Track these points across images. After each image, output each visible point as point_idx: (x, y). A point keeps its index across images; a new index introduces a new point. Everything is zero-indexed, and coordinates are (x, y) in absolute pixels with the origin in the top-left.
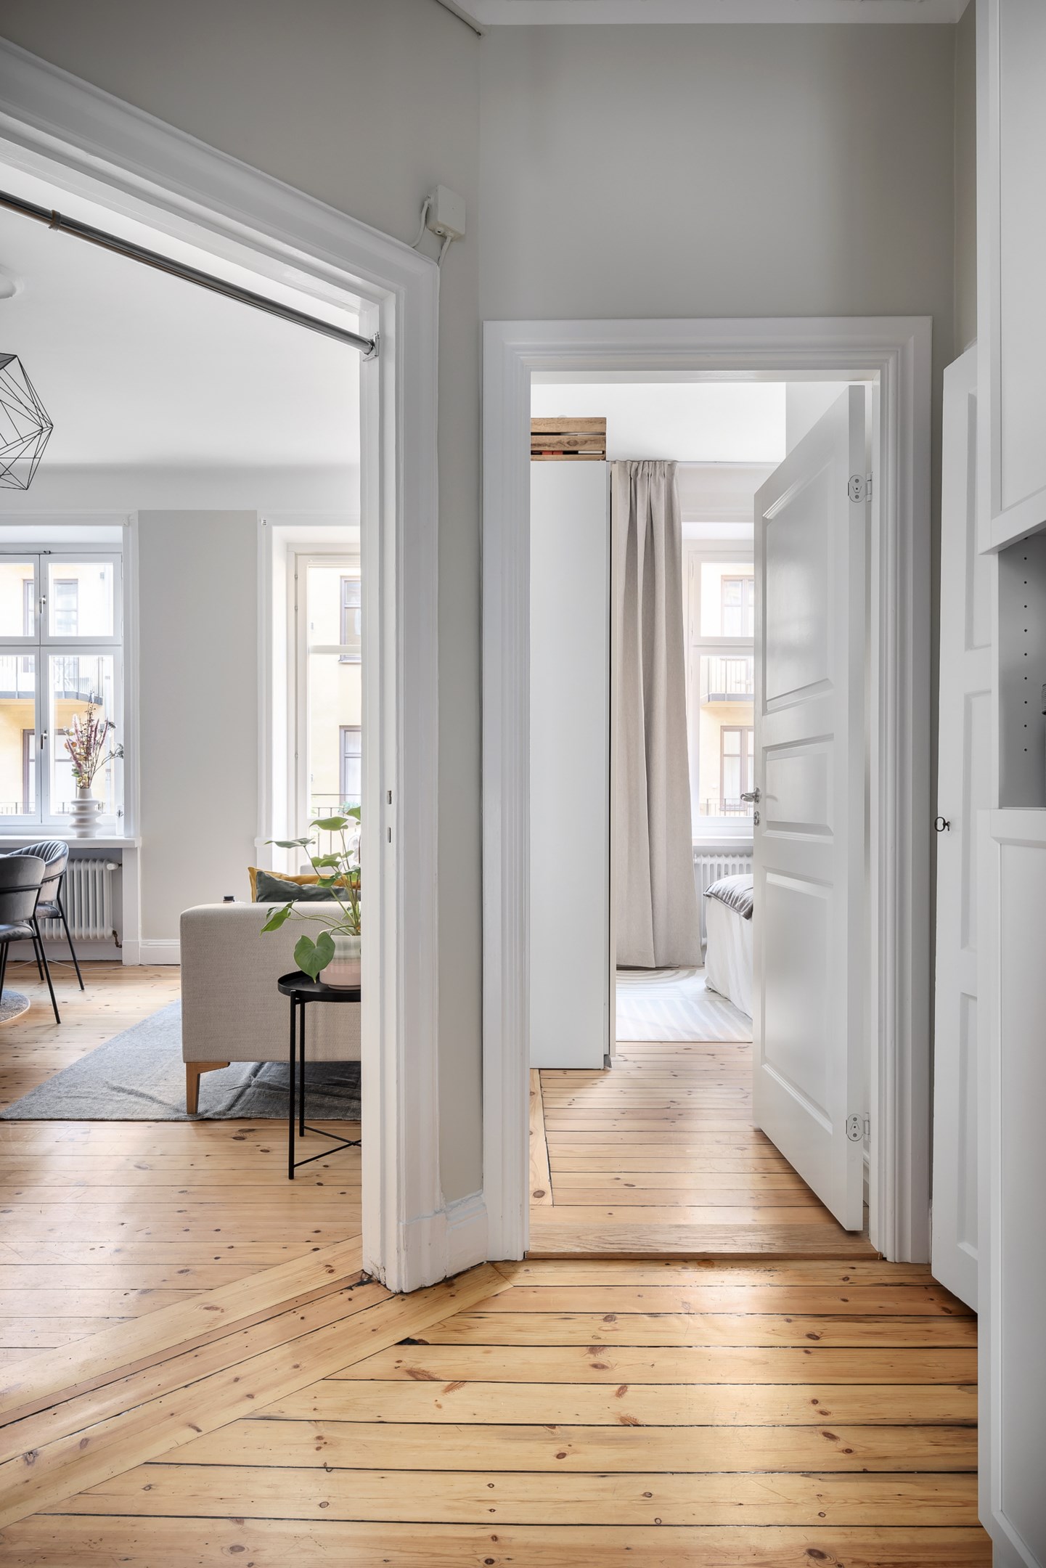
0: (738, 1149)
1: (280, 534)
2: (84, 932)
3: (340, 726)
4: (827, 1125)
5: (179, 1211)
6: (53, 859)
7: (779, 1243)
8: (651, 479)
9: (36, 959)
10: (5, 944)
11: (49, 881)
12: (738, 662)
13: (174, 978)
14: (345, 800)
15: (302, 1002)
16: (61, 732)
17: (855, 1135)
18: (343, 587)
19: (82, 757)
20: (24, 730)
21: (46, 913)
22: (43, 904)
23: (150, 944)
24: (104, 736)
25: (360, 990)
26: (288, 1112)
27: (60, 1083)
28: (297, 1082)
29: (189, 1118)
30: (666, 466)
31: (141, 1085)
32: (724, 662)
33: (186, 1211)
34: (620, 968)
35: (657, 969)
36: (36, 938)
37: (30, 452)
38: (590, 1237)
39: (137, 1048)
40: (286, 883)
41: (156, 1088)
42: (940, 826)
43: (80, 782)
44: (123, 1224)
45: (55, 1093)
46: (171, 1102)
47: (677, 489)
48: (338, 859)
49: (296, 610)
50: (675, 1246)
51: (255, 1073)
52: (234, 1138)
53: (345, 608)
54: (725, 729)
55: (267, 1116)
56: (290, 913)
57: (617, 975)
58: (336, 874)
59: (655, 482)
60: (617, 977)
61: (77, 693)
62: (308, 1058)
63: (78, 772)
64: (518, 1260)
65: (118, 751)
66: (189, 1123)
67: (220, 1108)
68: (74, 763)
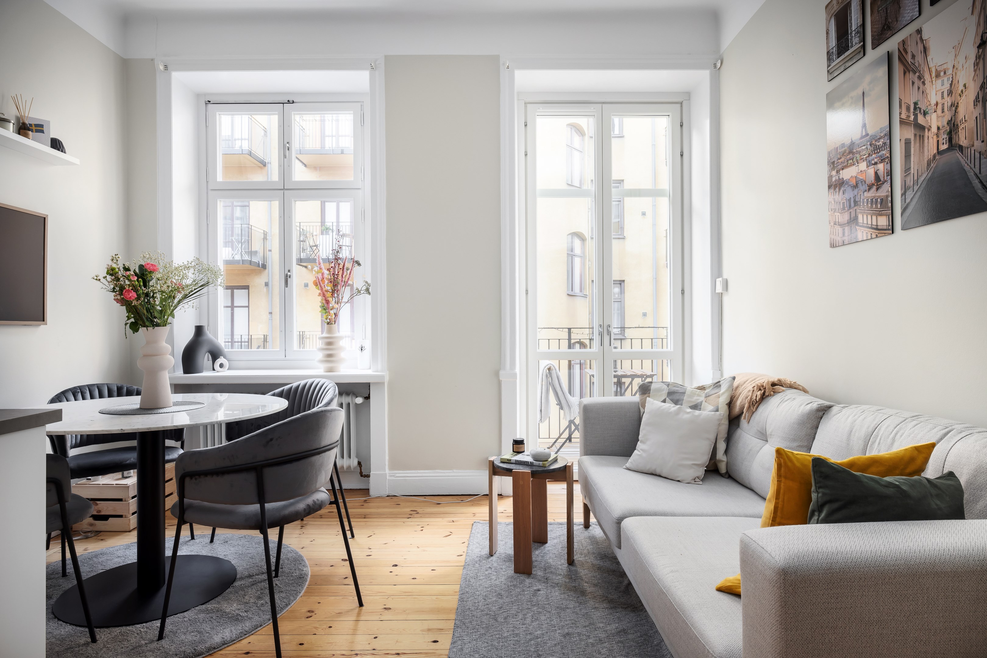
1: (522, 78)
19: (330, 294)
23: (397, 475)
24: (350, 274)
43: (326, 318)
49: (526, 155)
63: (326, 307)
65: (364, 288)
68: (321, 298)
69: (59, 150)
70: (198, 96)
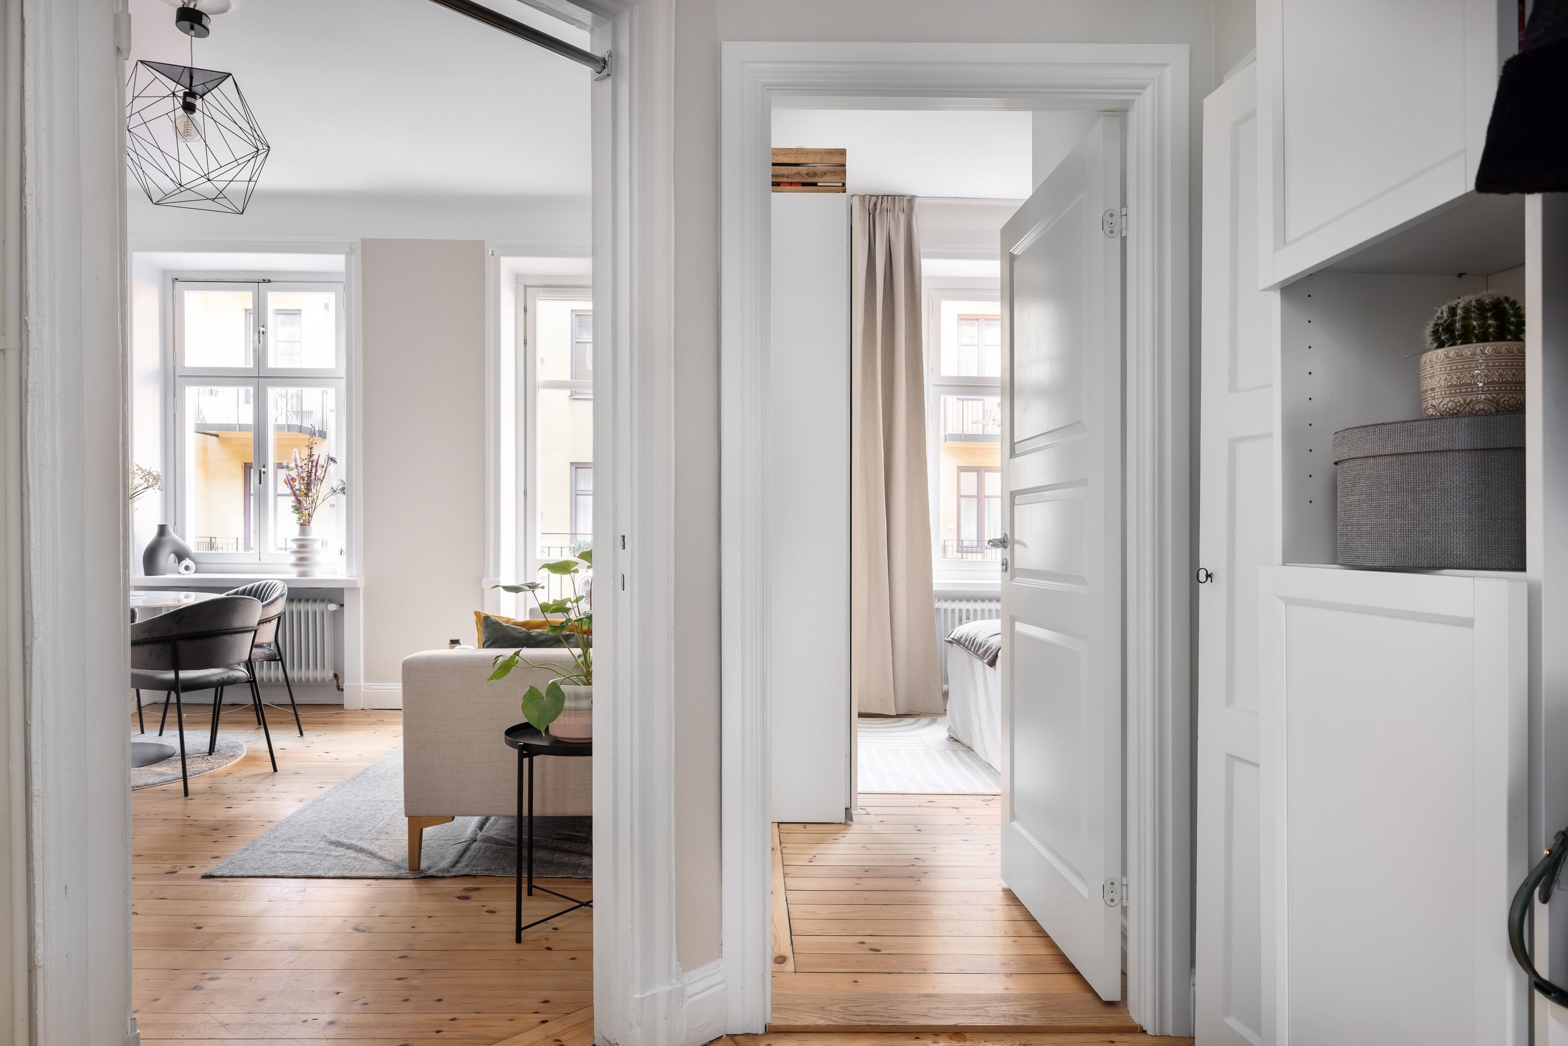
0: (987, 910)
1: (509, 265)
2: (303, 674)
3: (571, 463)
4: (1083, 890)
5: (399, 979)
6: (271, 599)
7: (1034, 1014)
8: (890, 215)
9: (253, 703)
10: (220, 688)
11: (266, 622)
12: (975, 402)
13: (397, 723)
14: (576, 538)
15: (531, 756)
16: (280, 466)
17: (1112, 900)
18: (574, 321)
19: (303, 493)
20: (245, 464)
21: (263, 655)
22: (260, 646)
23: (373, 687)
24: (325, 472)
25: (592, 743)
26: (515, 869)
27: (275, 837)
28: (525, 837)
29: (410, 876)
30: (905, 201)
31: (361, 839)
32: (961, 402)
33: (406, 978)
34: (861, 715)
35: (898, 716)
36: (252, 682)
37: (245, 175)
38: (835, 1008)
39: (358, 798)
40: (514, 628)
41: (378, 843)
42: (1202, 577)
43: (300, 519)
44: (338, 993)
45: (269, 847)
46: (391, 858)
47: (917, 225)
48: (569, 605)
49: (525, 344)
50: (925, 1018)
51: (481, 827)
52: (458, 898)
53: (576, 342)
54: (962, 469)
55: (494, 874)
56: (518, 660)
57: (859, 723)
58: (566, 621)
59: (894, 217)
60: (858, 725)
61: (301, 426)
62: (536, 812)
63: (298, 508)
64: (759, 1033)
65: (340, 487)
66: (411, 881)
67: (444, 864)
68: (293, 498)
70: (165, 272)
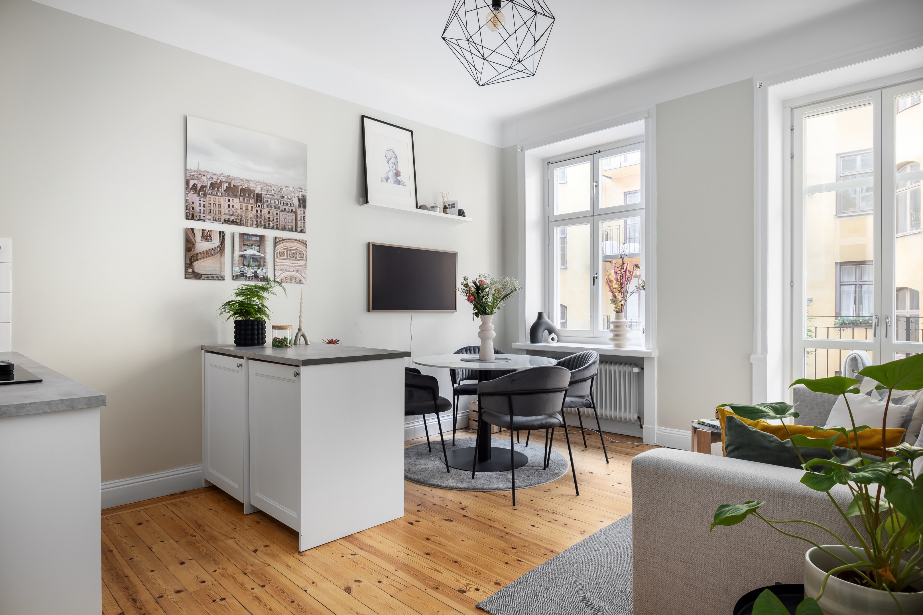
1: (776, 93)
3: (836, 262)
6: (588, 364)
19: (617, 290)
23: (664, 431)
24: (632, 275)
36: (564, 427)
40: (763, 435)
43: (616, 308)
49: (792, 157)
53: (840, 176)
63: (615, 300)
65: (642, 285)
68: (612, 294)
69: (462, 216)
70: (543, 160)
